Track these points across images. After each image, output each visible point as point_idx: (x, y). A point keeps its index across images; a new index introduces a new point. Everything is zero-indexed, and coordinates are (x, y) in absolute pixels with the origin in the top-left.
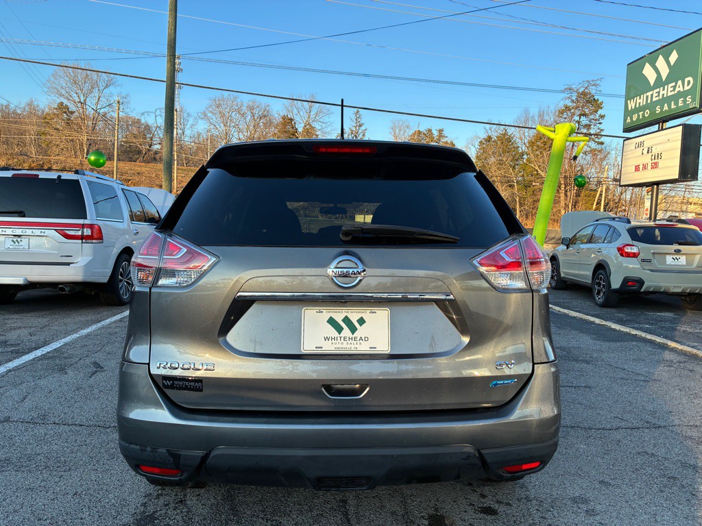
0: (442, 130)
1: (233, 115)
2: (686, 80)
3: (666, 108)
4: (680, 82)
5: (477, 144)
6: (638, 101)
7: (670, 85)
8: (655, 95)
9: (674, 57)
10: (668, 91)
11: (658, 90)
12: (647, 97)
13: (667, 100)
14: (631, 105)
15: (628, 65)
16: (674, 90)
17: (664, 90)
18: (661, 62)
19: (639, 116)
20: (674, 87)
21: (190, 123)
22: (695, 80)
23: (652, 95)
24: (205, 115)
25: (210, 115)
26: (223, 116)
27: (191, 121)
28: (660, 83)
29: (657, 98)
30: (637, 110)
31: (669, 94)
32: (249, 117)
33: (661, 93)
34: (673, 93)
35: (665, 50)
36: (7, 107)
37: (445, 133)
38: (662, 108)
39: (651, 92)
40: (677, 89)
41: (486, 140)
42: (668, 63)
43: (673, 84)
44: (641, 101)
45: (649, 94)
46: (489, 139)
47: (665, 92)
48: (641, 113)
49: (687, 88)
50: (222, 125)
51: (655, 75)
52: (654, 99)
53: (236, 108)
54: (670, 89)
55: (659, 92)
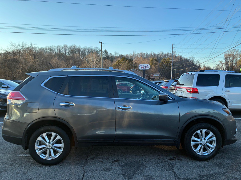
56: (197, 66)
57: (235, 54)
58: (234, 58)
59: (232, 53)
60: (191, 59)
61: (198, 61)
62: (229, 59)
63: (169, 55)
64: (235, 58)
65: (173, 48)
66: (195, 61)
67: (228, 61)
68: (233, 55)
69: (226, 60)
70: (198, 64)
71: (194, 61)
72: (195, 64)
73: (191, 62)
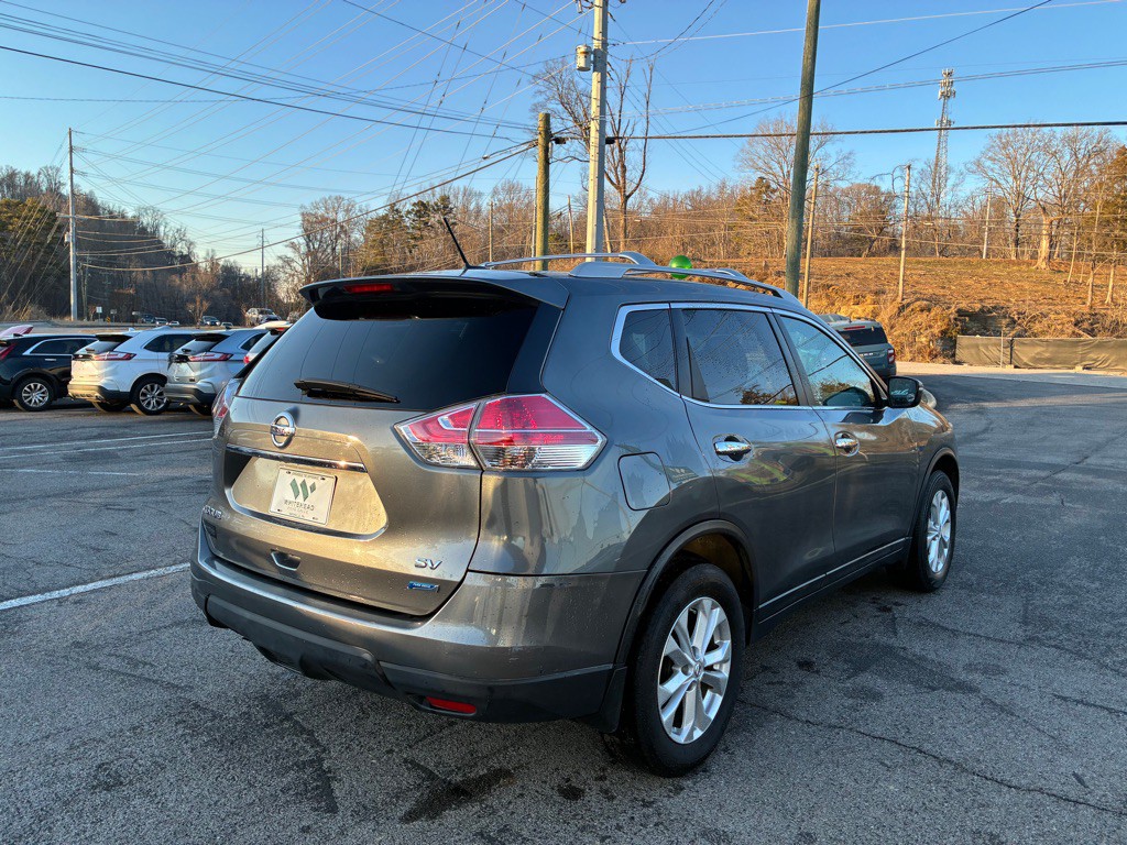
1: (1033, 158)
21: (950, 183)
24: (978, 164)
25: (988, 163)
26: (1013, 161)
27: (952, 179)
32: (1068, 158)
36: (698, 193)
50: (1010, 179)
53: (1041, 144)
56: (176, 258)
57: (341, 217)
58: (338, 237)
59: (331, 215)
60: (146, 220)
61: (181, 235)
62: (319, 237)
63: (20, 181)
64: (343, 236)
65: (71, 151)
66: (167, 230)
67: (316, 246)
68: (333, 221)
69: (309, 240)
70: (181, 248)
71: (162, 229)
72: (167, 242)
73: (143, 230)
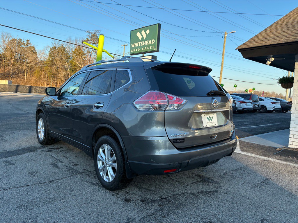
0: (29, 41)
2: (152, 40)
3: (145, 49)
4: (150, 41)
5: (49, 49)
6: (135, 45)
7: (147, 41)
8: (141, 44)
9: (148, 32)
10: (146, 43)
11: (142, 42)
12: (139, 44)
13: (146, 46)
14: (133, 46)
15: (131, 31)
16: (148, 43)
17: (144, 42)
18: (143, 32)
19: (136, 50)
20: (148, 42)
22: (155, 41)
23: (140, 43)
28: (143, 39)
29: (142, 45)
30: (135, 48)
31: (147, 44)
33: (144, 43)
34: (148, 44)
35: (145, 28)
37: (30, 42)
38: (144, 49)
39: (140, 42)
40: (149, 43)
41: (53, 48)
42: (146, 33)
43: (148, 41)
44: (136, 45)
45: (139, 43)
46: (55, 48)
47: (145, 43)
48: (136, 49)
49: (153, 43)
51: (141, 37)
52: (141, 45)
54: (147, 43)
55: (143, 43)
